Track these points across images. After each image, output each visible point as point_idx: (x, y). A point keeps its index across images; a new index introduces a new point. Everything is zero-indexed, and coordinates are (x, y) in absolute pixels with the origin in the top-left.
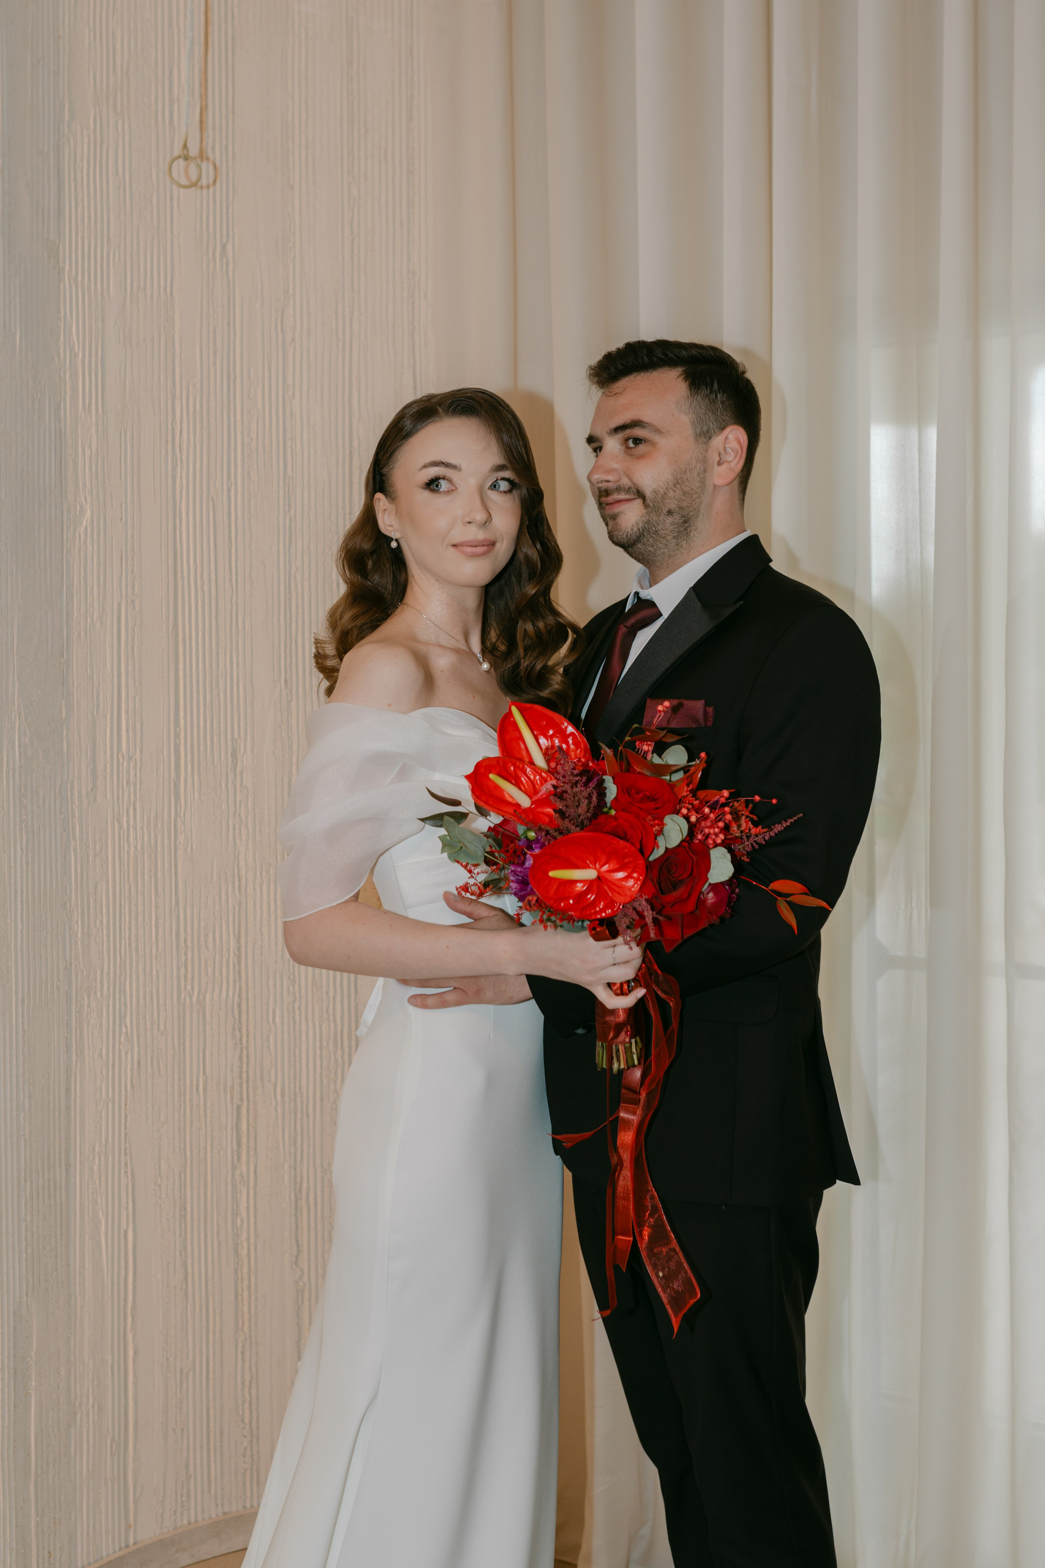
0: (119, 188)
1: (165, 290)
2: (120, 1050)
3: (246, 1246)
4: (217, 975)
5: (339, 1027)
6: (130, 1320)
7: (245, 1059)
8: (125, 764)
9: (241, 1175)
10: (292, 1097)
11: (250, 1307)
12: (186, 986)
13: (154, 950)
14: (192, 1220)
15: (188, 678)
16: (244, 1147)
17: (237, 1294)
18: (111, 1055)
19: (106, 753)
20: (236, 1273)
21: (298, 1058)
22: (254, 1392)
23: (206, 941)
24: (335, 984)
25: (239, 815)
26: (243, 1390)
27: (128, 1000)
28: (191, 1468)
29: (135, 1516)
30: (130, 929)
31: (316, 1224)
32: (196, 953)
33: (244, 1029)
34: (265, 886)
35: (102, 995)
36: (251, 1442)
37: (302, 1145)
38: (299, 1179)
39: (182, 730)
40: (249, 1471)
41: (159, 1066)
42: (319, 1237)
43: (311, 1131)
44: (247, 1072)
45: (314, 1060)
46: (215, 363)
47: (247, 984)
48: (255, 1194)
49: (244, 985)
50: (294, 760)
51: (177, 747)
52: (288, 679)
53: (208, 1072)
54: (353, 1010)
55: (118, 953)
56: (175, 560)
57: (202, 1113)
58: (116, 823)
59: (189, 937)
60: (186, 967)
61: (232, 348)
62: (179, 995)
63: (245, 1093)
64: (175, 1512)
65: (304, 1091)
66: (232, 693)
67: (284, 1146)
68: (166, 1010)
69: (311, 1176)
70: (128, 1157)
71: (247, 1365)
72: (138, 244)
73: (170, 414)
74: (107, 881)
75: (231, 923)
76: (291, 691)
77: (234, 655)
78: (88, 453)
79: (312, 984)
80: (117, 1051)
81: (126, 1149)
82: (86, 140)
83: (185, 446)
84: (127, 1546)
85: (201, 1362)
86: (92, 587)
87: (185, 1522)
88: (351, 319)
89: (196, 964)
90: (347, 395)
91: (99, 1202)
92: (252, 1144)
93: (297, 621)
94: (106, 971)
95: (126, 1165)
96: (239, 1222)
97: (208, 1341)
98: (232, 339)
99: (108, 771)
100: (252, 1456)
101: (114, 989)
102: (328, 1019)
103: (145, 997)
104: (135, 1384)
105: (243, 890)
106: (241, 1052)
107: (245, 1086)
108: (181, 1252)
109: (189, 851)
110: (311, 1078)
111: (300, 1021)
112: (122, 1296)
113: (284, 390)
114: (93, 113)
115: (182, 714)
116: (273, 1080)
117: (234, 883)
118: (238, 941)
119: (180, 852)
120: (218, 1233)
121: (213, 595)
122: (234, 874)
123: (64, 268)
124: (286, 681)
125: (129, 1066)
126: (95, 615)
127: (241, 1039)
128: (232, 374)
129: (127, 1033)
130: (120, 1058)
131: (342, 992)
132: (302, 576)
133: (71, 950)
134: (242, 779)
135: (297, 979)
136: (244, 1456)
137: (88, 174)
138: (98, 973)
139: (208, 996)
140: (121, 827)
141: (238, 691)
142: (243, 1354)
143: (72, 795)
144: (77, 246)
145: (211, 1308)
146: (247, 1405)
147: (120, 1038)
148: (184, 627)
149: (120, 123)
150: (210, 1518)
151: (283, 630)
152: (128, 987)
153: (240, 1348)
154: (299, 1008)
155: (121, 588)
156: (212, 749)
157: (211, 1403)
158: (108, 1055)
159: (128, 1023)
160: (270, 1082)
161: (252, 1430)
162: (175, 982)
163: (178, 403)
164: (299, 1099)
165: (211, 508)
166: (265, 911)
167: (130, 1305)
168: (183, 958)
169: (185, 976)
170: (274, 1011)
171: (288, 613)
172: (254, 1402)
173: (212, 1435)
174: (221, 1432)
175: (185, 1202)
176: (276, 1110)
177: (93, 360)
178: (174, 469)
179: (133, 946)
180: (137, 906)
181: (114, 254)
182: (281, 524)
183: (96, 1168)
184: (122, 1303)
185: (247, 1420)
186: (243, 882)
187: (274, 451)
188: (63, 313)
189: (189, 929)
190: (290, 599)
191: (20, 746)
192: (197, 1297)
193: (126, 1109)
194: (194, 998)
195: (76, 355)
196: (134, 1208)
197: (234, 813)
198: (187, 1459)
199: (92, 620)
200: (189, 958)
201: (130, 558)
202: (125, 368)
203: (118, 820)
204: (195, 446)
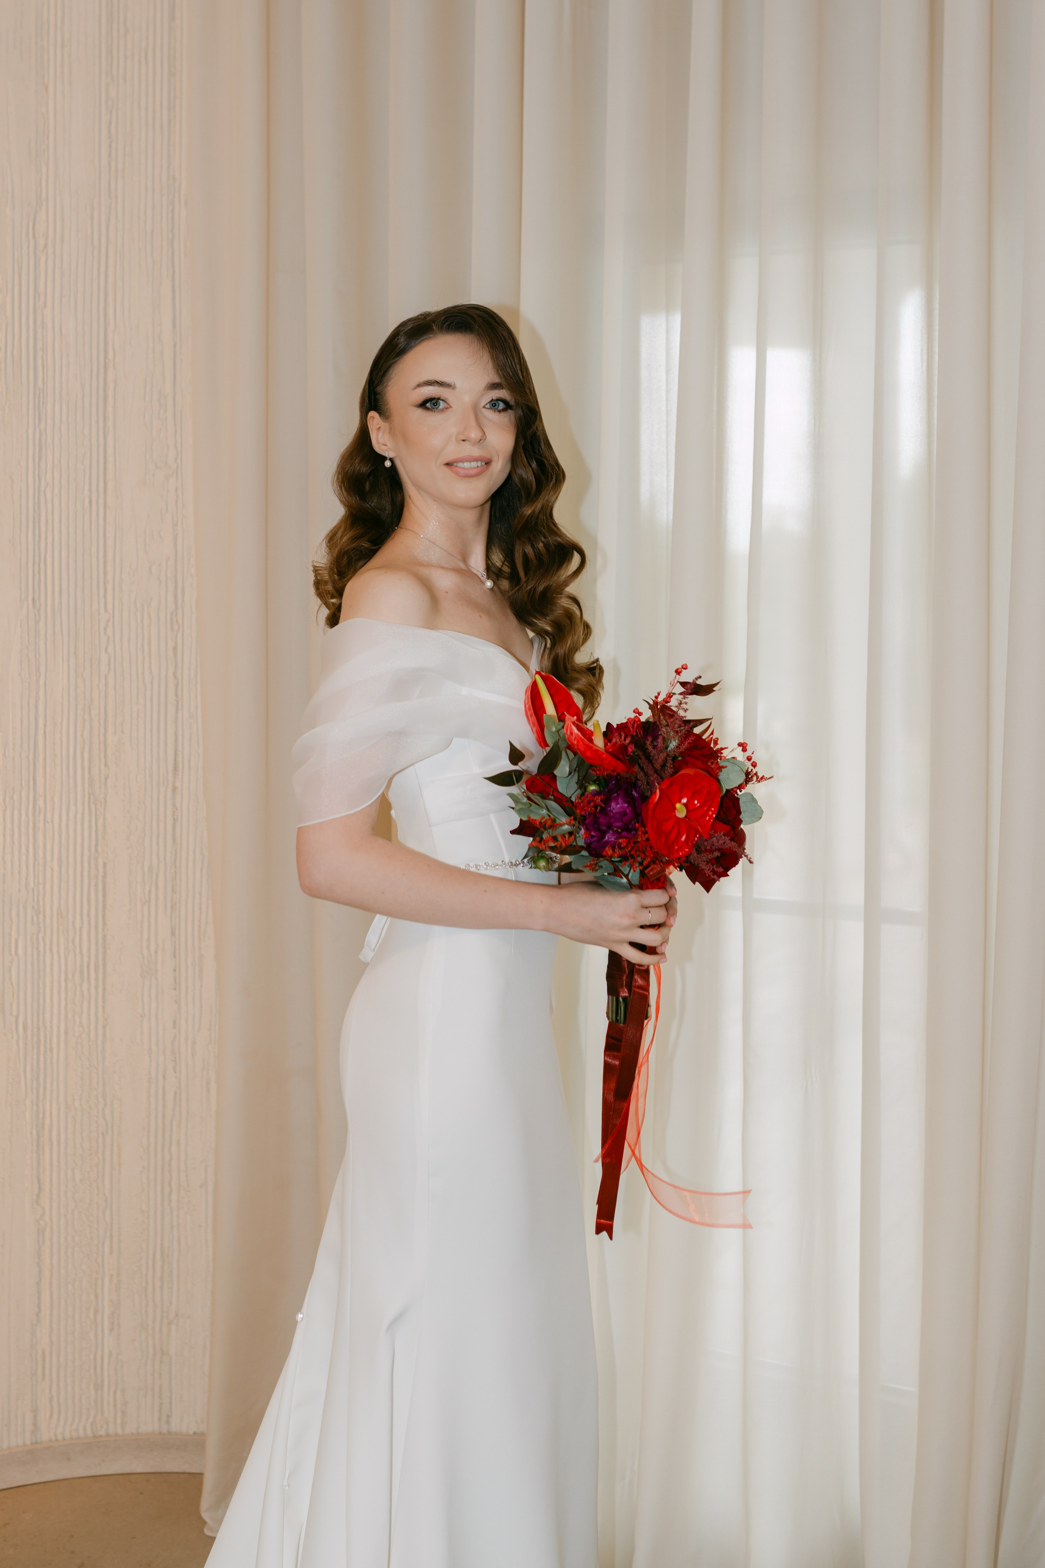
5: (86, 959)
10: (35, 1030)
21: (41, 991)
24: (81, 915)
31: (59, 1161)
37: (45, 1080)
38: (41, 1116)
42: (62, 1176)
43: (55, 1066)
45: (59, 993)
50: (42, 682)
52: (36, 598)
54: (100, 941)
65: (48, 1024)
67: (26, 1082)
69: (55, 1112)
76: (39, 610)
79: (58, 914)
88: (108, 226)
90: (102, 304)
93: (46, 538)
102: (74, 951)
110: (56, 1011)
111: (45, 952)
113: (35, 299)
116: (15, 1013)
124: (34, 600)
131: (89, 924)
132: (53, 492)
135: (41, 909)
151: (31, 547)
154: (44, 939)
160: (11, 1014)
164: (42, 1033)
170: (17, 941)
176: (18, 1044)
182: (31, 437)
187: (24, 361)
190: (39, 516)
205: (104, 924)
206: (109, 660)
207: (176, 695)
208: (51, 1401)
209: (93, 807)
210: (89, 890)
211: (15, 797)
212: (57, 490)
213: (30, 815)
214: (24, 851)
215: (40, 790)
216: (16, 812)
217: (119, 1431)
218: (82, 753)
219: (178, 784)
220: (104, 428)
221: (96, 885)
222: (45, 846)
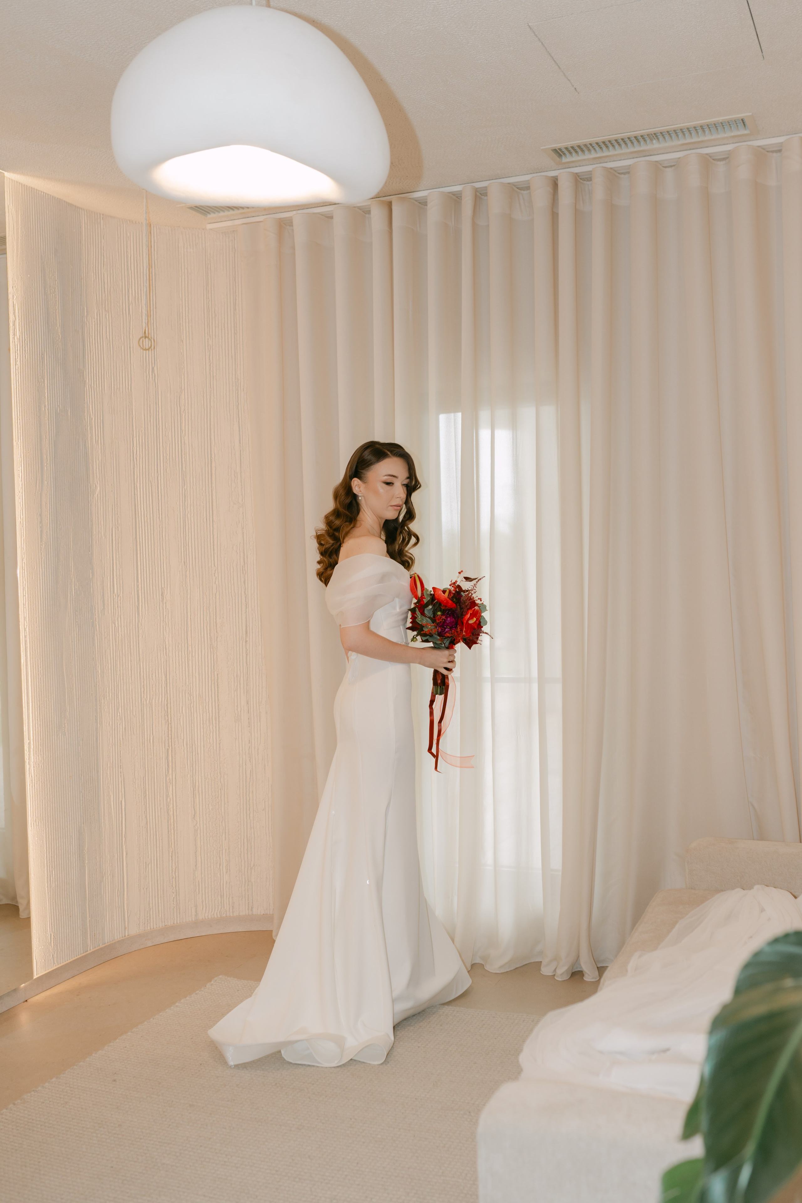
0: (108, 344)
1: (128, 389)
2: (117, 723)
3: (172, 810)
4: (157, 692)
5: (211, 715)
6: (124, 840)
7: (170, 729)
8: (116, 598)
9: (169, 779)
10: (191, 745)
11: (174, 837)
12: (144, 696)
13: (130, 680)
14: (149, 798)
15: (142, 561)
16: (170, 767)
17: (168, 831)
18: (113, 725)
19: (108, 593)
20: (168, 822)
21: (193, 728)
22: (177, 874)
23: (152, 677)
24: (209, 696)
25: (165, 621)
26: (172, 873)
27: (120, 701)
28: (151, 905)
29: (128, 924)
30: (120, 670)
31: (202, 801)
32: (148, 682)
33: (169, 715)
34: (177, 653)
35: (109, 699)
36: (176, 895)
37: (195, 766)
38: (194, 782)
39: (140, 584)
40: (175, 908)
41: (133, 730)
42: (204, 807)
43: (200, 760)
44: (171, 734)
45: (200, 729)
46: (150, 421)
47: (170, 696)
48: (176, 787)
49: (169, 696)
50: (189, 597)
51: (138, 591)
52: (185, 561)
53: (154, 734)
54: (217, 707)
55: (115, 681)
56: (135, 509)
57: (152, 751)
58: (113, 624)
59: (145, 675)
60: (144, 688)
61: (157, 414)
62: (141, 700)
63: (170, 743)
64: (145, 923)
65: (196, 743)
66: (161, 567)
67: (188, 767)
68: (136, 706)
69: (200, 780)
70: (121, 769)
71: (174, 862)
72: (116, 369)
73: (132, 444)
74: (110, 649)
75: (163, 669)
76: (187, 566)
77: (162, 551)
78: (97, 462)
79: (199, 696)
80: (116, 723)
81: (121, 766)
82: (94, 323)
83: (138, 458)
84: (125, 936)
85: (154, 860)
86: (101, 520)
87: (149, 928)
88: (210, 400)
89: (148, 687)
90: (209, 434)
91: (110, 788)
92: (174, 766)
93: (188, 535)
94: (110, 688)
95: (121, 773)
96: (169, 800)
97: (157, 851)
98: (157, 411)
99: (110, 601)
100: (177, 901)
101: (114, 696)
102: (206, 711)
103: (127, 701)
104: (127, 867)
105: (167, 654)
106: (168, 725)
107: (170, 740)
108: (144, 812)
109: (144, 637)
110: (199, 737)
111: (194, 712)
112: (121, 829)
113: (180, 433)
114: (96, 311)
115: (139, 576)
116: (182, 738)
117: (163, 651)
118: (166, 677)
119: (140, 637)
120: (160, 804)
121: (152, 524)
122: (163, 648)
123: (86, 381)
124: (184, 562)
125: (121, 730)
126: (102, 533)
127: (168, 720)
128: (158, 425)
130: (117, 726)
131: (212, 699)
133: (96, 678)
134: (166, 606)
135: (192, 694)
136: (173, 901)
137: (95, 339)
138: (108, 689)
139: (154, 701)
141: (163, 566)
142: (172, 857)
143: (95, 611)
144: (91, 370)
145: (158, 836)
146: (174, 879)
147: (117, 717)
148: (140, 538)
149: (107, 315)
150: (159, 927)
151: (182, 540)
152: (120, 696)
153: (170, 854)
154: (193, 707)
155: (113, 522)
156: (153, 592)
157: (159, 878)
158: (112, 725)
159: (120, 712)
161: (176, 890)
162: (139, 694)
163: (135, 439)
164: (194, 747)
165: (150, 485)
166: (177, 664)
167: (124, 833)
168: (143, 684)
169: (144, 691)
170: (182, 707)
171: (185, 532)
172: (177, 878)
173: (159, 892)
174: (163, 891)
175: (146, 790)
176: (184, 751)
177: (99, 420)
178: (134, 469)
179: (122, 678)
180: (123, 661)
181: (107, 374)
182: (181, 492)
183: (108, 774)
184: (121, 832)
185: (174, 886)
186: (168, 651)
188: (86, 401)
189: (145, 671)
190: (185, 525)
191: (74, 590)
192: (152, 831)
193: (120, 749)
194: (148, 702)
195: (92, 419)
196: (124, 792)
197: (163, 621)
198: (149, 901)
199: (101, 535)
200: (145, 684)
201: (116, 508)
202: (112, 424)
203: (114, 623)
204: (143, 458)
205: (218, 700)
206: (217, 587)
207: (246, 601)
208: (202, 903)
209: (212, 650)
210: (211, 686)
211: (180, 646)
212: (192, 515)
213: (186, 653)
214: (184, 669)
215: (190, 643)
216: (180, 652)
217: (231, 915)
218: (207, 627)
219: (248, 639)
220: (211, 487)
221: (214, 683)
222: (192, 667)
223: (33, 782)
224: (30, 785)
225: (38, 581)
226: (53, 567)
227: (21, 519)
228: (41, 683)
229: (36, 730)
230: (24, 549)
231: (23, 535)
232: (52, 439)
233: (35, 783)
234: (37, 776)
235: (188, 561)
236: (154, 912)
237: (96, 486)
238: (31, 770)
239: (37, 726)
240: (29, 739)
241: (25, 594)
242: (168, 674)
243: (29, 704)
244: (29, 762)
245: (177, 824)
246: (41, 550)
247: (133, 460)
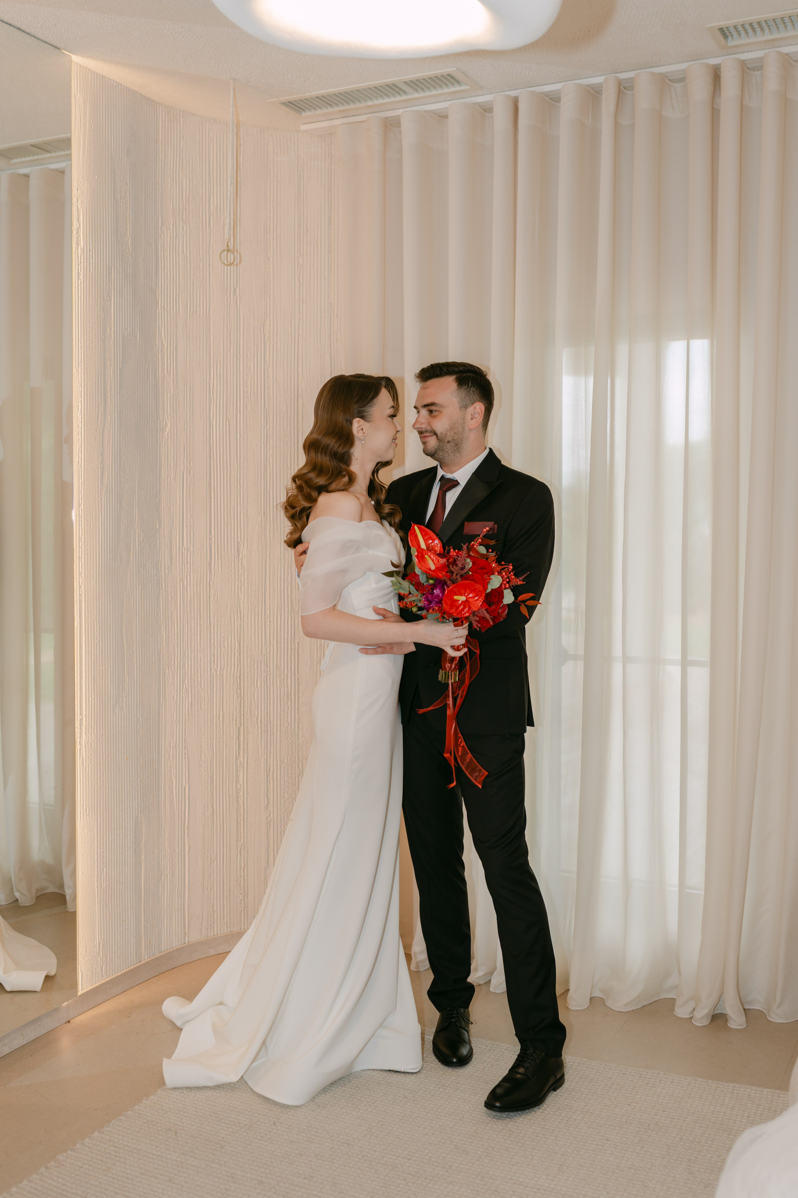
0: (184, 260)
1: (206, 312)
2: (182, 696)
3: (242, 799)
4: (229, 661)
5: (289, 690)
6: (186, 831)
7: (242, 704)
8: (186, 552)
9: (240, 762)
10: (266, 724)
11: (244, 829)
12: (214, 666)
13: (199, 647)
14: (216, 784)
15: (216, 510)
16: (242, 748)
17: (237, 823)
18: (178, 699)
19: (176, 547)
20: (237, 812)
21: (268, 705)
22: (245, 871)
23: (224, 644)
24: (287, 668)
25: (240, 581)
26: (240, 870)
27: (187, 672)
28: (215, 908)
29: (188, 929)
30: (187, 636)
31: (277, 788)
32: (219, 650)
33: (242, 689)
34: (253, 617)
35: (174, 668)
36: (244, 896)
37: (270, 749)
38: (269, 766)
39: (213, 537)
40: (243, 911)
41: (201, 705)
42: (279, 795)
43: (275, 742)
44: (244, 711)
45: (277, 706)
46: (230, 350)
47: (244, 666)
48: (247, 772)
49: (242, 666)
50: (268, 553)
51: (210, 545)
52: (265, 512)
53: (224, 710)
54: (296, 681)
55: (182, 648)
56: (210, 450)
57: (221, 730)
59: (216, 642)
60: (214, 656)
62: (211, 670)
63: (242, 721)
64: (207, 929)
65: (272, 721)
66: (237, 518)
67: (261, 749)
68: (204, 678)
69: (275, 765)
70: (186, 750)
71: (242, 858)
72: (193, 288)
73: (208, 375)
74: (177, 612)
75: (236, 635)
77: (239, 499)
78: (169, 395)
79: (276, 667)
80: (181, 697)
81: (185, 746)
82: (169, 236)
83: (215, 392)
84: (185, 943)
85: (220, 855)
86: (171, 462)
87: (212, 934)
88: (299, 328)
89: (219, 656)
90: (296, 366)
91: (173, 771)
92: (245, 747)
93: (270, 482)
94: (176, 656)
95: (185, 754)
96: (239, 786)
97: (223, 845)
98: (238, 337)
99: (178, 556)
100: (244, 904)
101: (180, 666)
102: (284, 685)
103: (194, 671)
104: (189, 863)
105: (242, 619)
106: (241, 700)
107: (242, 718)
108: (211, 799)
109: (216, 598)
110: (275, 715)
111: (270, 685)
112: (183, 819)
113: (264, 364)
114: (172, 222)
115: (213, 528)
117: (237, 615)
118: (240, 645)
119: (212, 598)
120: (229, 792)
121: (228, 468)
122: (238, 610)
123: (158, 301)
124: (264, 512)
125: (187, 705)
126: (172, 477)
127: (240, 694)
128: (238, 355)
129: (186, 688)
130: (183, 700)
131: (291, 672)
132: (273, 459)
133: (160, 644)
134: (242, 562)
135: (268, 665)
137: (170, 253)
138: (173, 657)
139: (225, 672)
140: (183, 585)
141: (240, 517)
142: (240, 852)
143: (161, 567)
144: (164, 289)
145: (225, 828)
146: (242, 878)
147: (183, 690)
148: (214, 484)
149: (185, 226)
150: (224, 933)
152: (186, 666)
153: (239, 849)
154: (269, 679)
155: (184, 464)
156: (228, 547)
157: (225, 876)
159: (187, 684)
160: (255, 716)
161: (244, 891)
162: (209, 664)
163: (212, 369)
164: (269, 725)
165: (228, 423)
166: (253, 630)
167: (186, 824)
170: (257, 680)
171: (265, 478)
172: (246, 877)
173: (225, 892)
174: (230, 891)
175: (213, 775)
176: (257, 730)
177: (172, 348)
178: (210, 404)
179: (189, 645)
180: (191, 625)
181: (182, 294)
182: (262, 432)
183: (171, 754)
184: (183, 823)
185: (242, 886)
186: (242, 614)
188: (158, 324)
189: (216, 637)
190: (267, 471)
191: (138, 542)
192: (218, 823)
193: (185, 726)
194: (218, 672)
195: (164, 345)
196: (189, 776)
197: (238, 579)
198: (213, 903)
199: (171, 479)
200: (216, 652)
201: (188, 448)
202: (187, 352)
203: (182, 581)
204: (220, 392)
205: (299, 673)
209: (293, 615)
210: (291, 655)
211: (256, 610)
212: (275, 459)
213: (263, 618)
214: (260, 636)
215: (268, 607)
216: (256, 617)
218: (287, 588)
220: (297, 427)
221: (295, 654)
222: (270, 633)
223: (85, 764)
224: (80, 768)
225: (96, 531)
226: (115, 515)
227: (79, 458)
228: (97, 650)
229: (89, 704)
230: (81, 493)
231: (81, 477)
232: (117, 367)
233: (86, 765)
234: (88, 757)
235: (268, 512)
236: (219, 916)
237: (166, 422)
238: (82, 751)
239: (90, 700)
240: (81, 714)
241: (81, 546)
242: (242, 641)
243: (83, 673)
244: (80, 741)
245: (247, 814)
246: (101, 495)
247: (210, 394)
